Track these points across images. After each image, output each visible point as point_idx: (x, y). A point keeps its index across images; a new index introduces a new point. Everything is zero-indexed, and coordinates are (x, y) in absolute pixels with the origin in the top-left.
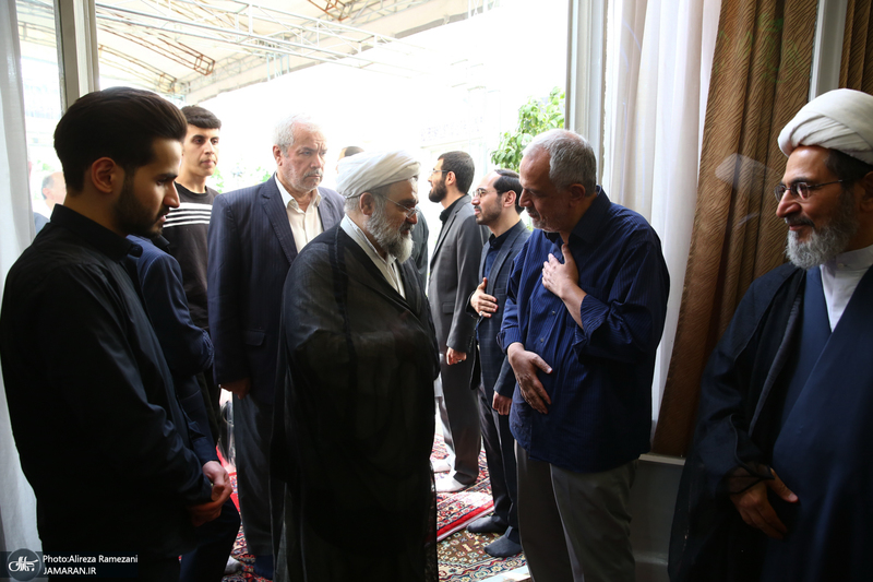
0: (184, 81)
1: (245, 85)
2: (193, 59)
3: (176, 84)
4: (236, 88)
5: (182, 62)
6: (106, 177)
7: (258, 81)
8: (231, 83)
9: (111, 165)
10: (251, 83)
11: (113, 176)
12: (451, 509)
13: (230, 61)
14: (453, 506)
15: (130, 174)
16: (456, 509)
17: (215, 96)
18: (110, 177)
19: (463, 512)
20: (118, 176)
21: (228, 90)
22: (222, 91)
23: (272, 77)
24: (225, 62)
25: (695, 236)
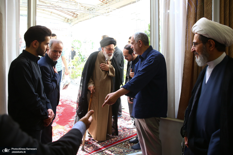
0: (71, 19)
1: (85, 20)
2: (72, 14)
3: (69, 20)
4: (82, 21)
5: (70, 15)
6: (35, 44)
7: (88, 19)
8: (81, 20)
9: (37, 42)
10: (86, 20)
11: (37, 44)
12: (127, 134)
13: (81, 14)
14: (128, 133)
15: (40, 43)
16: (128, 134)
17: (78, 23)
18: (36, 44)
19: (130, 135)
20: (38, 44)
21: (81, 21)
22: (79, 22)
23: (91, 18)
24: (80, 15)
25: (185, 58)
